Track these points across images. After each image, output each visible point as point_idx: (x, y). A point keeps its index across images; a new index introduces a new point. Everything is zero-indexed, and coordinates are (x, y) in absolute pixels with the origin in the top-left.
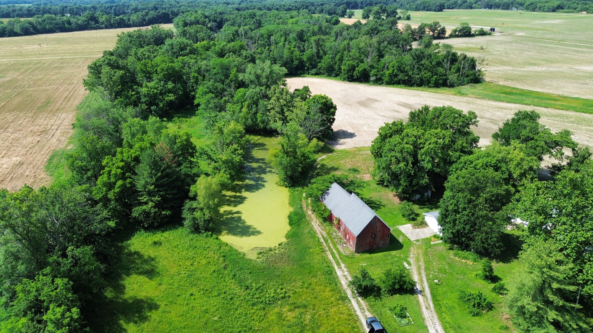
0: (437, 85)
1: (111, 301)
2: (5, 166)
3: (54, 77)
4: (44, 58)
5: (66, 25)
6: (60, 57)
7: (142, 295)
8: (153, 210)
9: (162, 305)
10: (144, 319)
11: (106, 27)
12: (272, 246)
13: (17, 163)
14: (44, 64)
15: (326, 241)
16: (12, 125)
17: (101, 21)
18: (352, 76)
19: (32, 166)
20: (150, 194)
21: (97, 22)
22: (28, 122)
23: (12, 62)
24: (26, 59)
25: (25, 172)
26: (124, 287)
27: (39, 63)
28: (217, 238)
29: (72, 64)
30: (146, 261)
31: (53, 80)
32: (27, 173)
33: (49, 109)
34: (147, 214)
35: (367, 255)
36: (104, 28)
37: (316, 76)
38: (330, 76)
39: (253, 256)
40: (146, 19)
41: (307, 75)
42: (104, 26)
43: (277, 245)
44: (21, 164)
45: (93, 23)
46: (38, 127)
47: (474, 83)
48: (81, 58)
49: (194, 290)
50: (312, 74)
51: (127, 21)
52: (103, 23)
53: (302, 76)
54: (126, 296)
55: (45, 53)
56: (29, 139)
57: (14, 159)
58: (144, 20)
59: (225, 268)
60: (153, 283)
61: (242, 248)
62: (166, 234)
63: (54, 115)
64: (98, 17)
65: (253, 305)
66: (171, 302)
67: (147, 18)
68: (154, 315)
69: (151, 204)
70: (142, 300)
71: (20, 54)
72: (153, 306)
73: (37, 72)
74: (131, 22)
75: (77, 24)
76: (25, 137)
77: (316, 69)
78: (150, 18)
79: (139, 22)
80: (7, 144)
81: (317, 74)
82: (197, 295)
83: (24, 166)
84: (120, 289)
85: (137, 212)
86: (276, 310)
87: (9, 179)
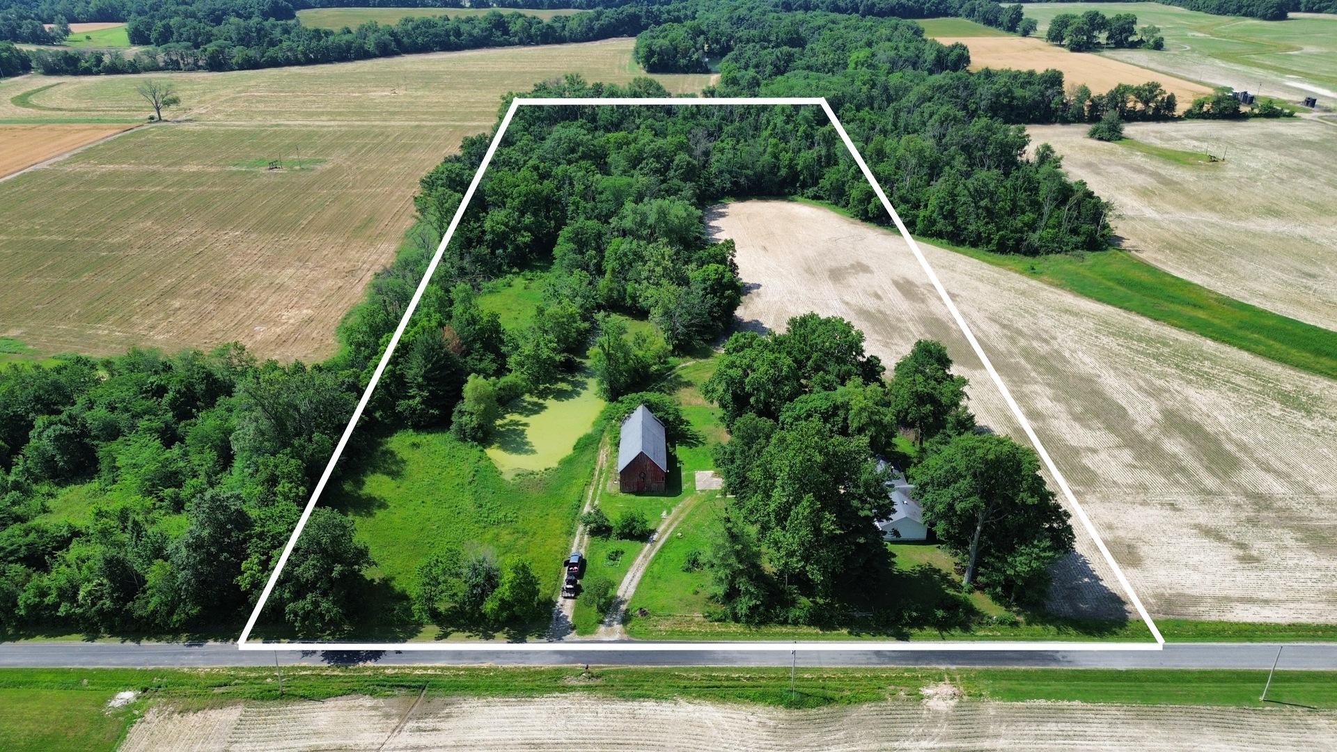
0: (1002, 248)
1: (347, 493)
2: (291, 321)
3: (393, 170)
4: (392, 123)
5: (452, 38)
6: (417, 123)
7: (376, 493)
8: (420, 407)
9: (392, 505)
10: (370, 514)
11: (522, 43)
12: (536, 469)
13: (306, 318)
14: (388, 136)
15: (601, 473)
16: (314, 256)
17: (513, 31)
18: (866, 212)
19: (322, 325)
20: (420, 387)
21: (506, 31)
22: (336, 253)
23: (343, 129)
24: (365, 123)
25: (312, 332)
26: (364, 483)
27: (382, 134)
28: (482, 451)
29: (429, 141)
30: (396, 462)
31: (391, 175)
32: (314, 335)
33: (368, 233)
34: (413, 410)
35: (632, 497)
36: (517, 44)
37: (814, 202)
38: (837, 204)
39: (508, 477)
40: (596, 27)
41: (799, 199)
42: (516, 39)
43: (543, 470)
44: (311, 320)
45: (499, 33)
46: (345, 264)
47: (1089, 249)
48: (447, 126)
49: (428, 499)
50: (808, 197)
51: (559, 30)
52: (515, 34)
53: (790, 198)
54: (361, 492)
55: (397, 109)
56: (330, 282)
57: (305, 311)
58: (591, 29)
59: (470, 483)
60: (393, 484)
61: (503, 466)
62: (429, 437)
63: (371, 244)
64: (509, 23)
65: (476, 522)
66: (401, 505)
67: (597, 25)
68: (380, 514)
69: (418, 399)
70: (375, 499)
71: (360, 111)
72: (383, 505)
73: (373, 154)
74: (567, 33)
75: (470, 35)
76: (326, 279)
77: (816, 189)
78: (602, 25)
79: (581, 31)
80: (301, 287)
81: (816, 197)
82: (429, 503)
83: (313, 324)
84: (360, 484)
85: (402, 405)
86: (496, 531)
87: (292, 340)
